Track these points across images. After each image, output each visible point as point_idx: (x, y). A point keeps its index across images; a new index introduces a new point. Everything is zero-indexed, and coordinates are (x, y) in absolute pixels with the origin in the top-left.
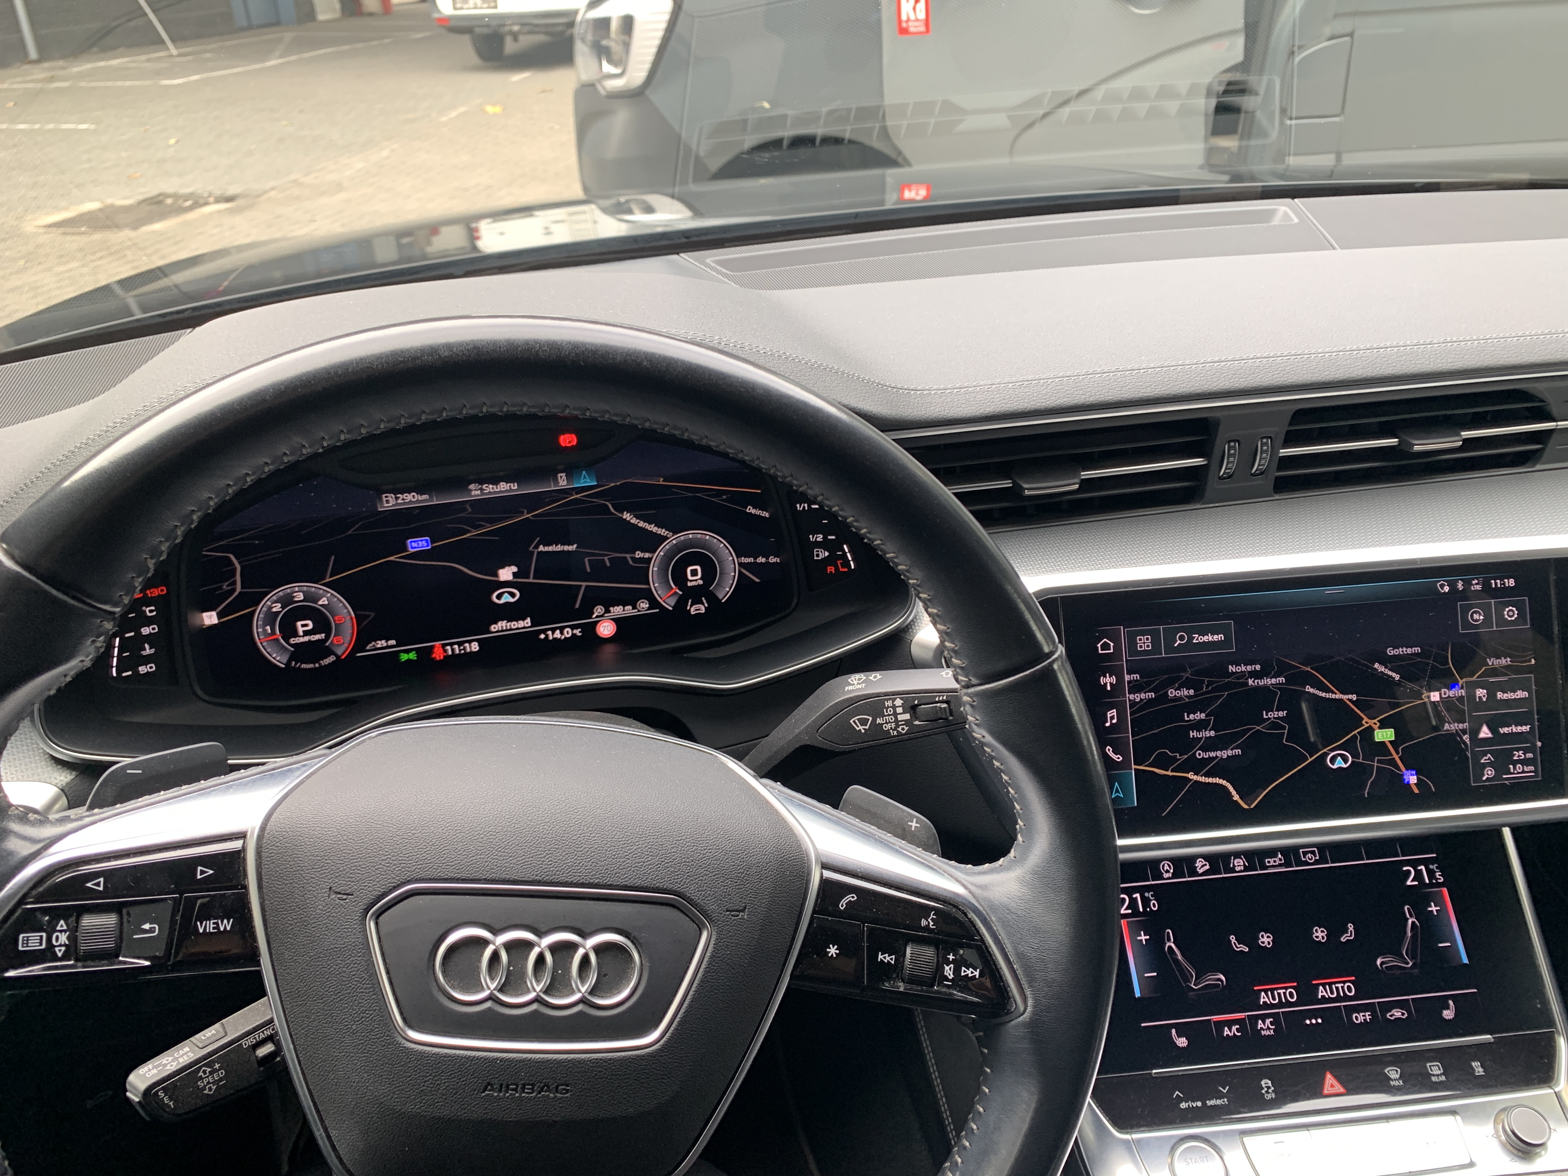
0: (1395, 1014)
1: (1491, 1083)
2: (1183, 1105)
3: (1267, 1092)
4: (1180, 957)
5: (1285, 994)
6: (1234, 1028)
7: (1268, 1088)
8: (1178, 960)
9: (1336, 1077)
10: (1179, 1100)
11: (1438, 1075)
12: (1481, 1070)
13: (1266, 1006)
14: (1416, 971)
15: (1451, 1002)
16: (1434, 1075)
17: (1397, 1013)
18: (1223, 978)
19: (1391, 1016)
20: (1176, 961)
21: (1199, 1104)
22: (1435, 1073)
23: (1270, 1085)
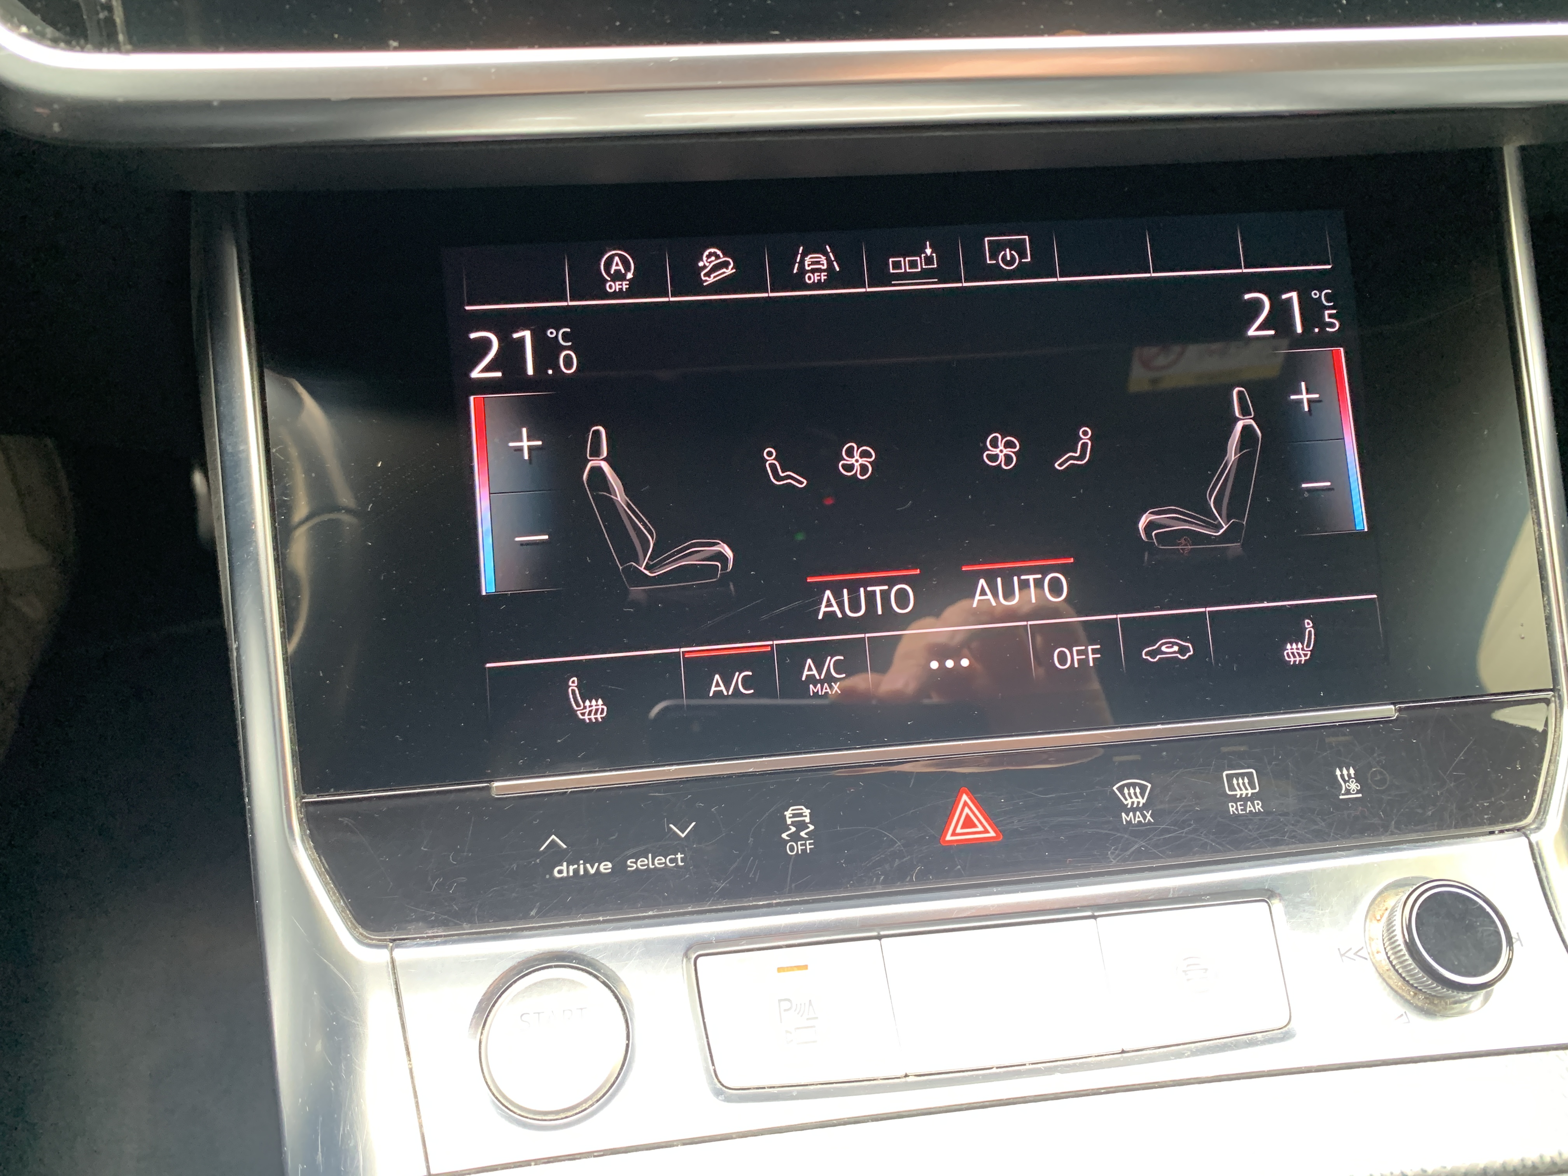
0: (1164, 649)
1: (1376, 821)
2: (563, 871)
3: (795, 837)
4: (619, 496)
5: (885, 595)
6: (738, 678)
7: (801, 826)
8: (612, 503)
9: (981, 804)
10: (556, 856)
11: (1245, 799)
12: (1354, 786)
13: (832, 623)
14: (1235, 547)
15: (1308, 624)
16: (1234, 799)
17: (1169, 649)
18: (729, 553)
19: (1152, 654)
20: (608, 506)
21: (606, 867)
22: (1238, 793)
23: (807, 820)
